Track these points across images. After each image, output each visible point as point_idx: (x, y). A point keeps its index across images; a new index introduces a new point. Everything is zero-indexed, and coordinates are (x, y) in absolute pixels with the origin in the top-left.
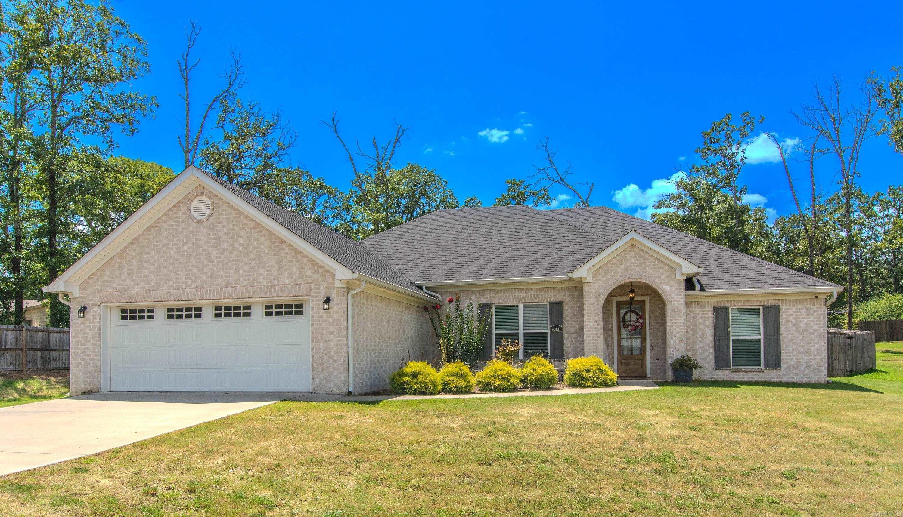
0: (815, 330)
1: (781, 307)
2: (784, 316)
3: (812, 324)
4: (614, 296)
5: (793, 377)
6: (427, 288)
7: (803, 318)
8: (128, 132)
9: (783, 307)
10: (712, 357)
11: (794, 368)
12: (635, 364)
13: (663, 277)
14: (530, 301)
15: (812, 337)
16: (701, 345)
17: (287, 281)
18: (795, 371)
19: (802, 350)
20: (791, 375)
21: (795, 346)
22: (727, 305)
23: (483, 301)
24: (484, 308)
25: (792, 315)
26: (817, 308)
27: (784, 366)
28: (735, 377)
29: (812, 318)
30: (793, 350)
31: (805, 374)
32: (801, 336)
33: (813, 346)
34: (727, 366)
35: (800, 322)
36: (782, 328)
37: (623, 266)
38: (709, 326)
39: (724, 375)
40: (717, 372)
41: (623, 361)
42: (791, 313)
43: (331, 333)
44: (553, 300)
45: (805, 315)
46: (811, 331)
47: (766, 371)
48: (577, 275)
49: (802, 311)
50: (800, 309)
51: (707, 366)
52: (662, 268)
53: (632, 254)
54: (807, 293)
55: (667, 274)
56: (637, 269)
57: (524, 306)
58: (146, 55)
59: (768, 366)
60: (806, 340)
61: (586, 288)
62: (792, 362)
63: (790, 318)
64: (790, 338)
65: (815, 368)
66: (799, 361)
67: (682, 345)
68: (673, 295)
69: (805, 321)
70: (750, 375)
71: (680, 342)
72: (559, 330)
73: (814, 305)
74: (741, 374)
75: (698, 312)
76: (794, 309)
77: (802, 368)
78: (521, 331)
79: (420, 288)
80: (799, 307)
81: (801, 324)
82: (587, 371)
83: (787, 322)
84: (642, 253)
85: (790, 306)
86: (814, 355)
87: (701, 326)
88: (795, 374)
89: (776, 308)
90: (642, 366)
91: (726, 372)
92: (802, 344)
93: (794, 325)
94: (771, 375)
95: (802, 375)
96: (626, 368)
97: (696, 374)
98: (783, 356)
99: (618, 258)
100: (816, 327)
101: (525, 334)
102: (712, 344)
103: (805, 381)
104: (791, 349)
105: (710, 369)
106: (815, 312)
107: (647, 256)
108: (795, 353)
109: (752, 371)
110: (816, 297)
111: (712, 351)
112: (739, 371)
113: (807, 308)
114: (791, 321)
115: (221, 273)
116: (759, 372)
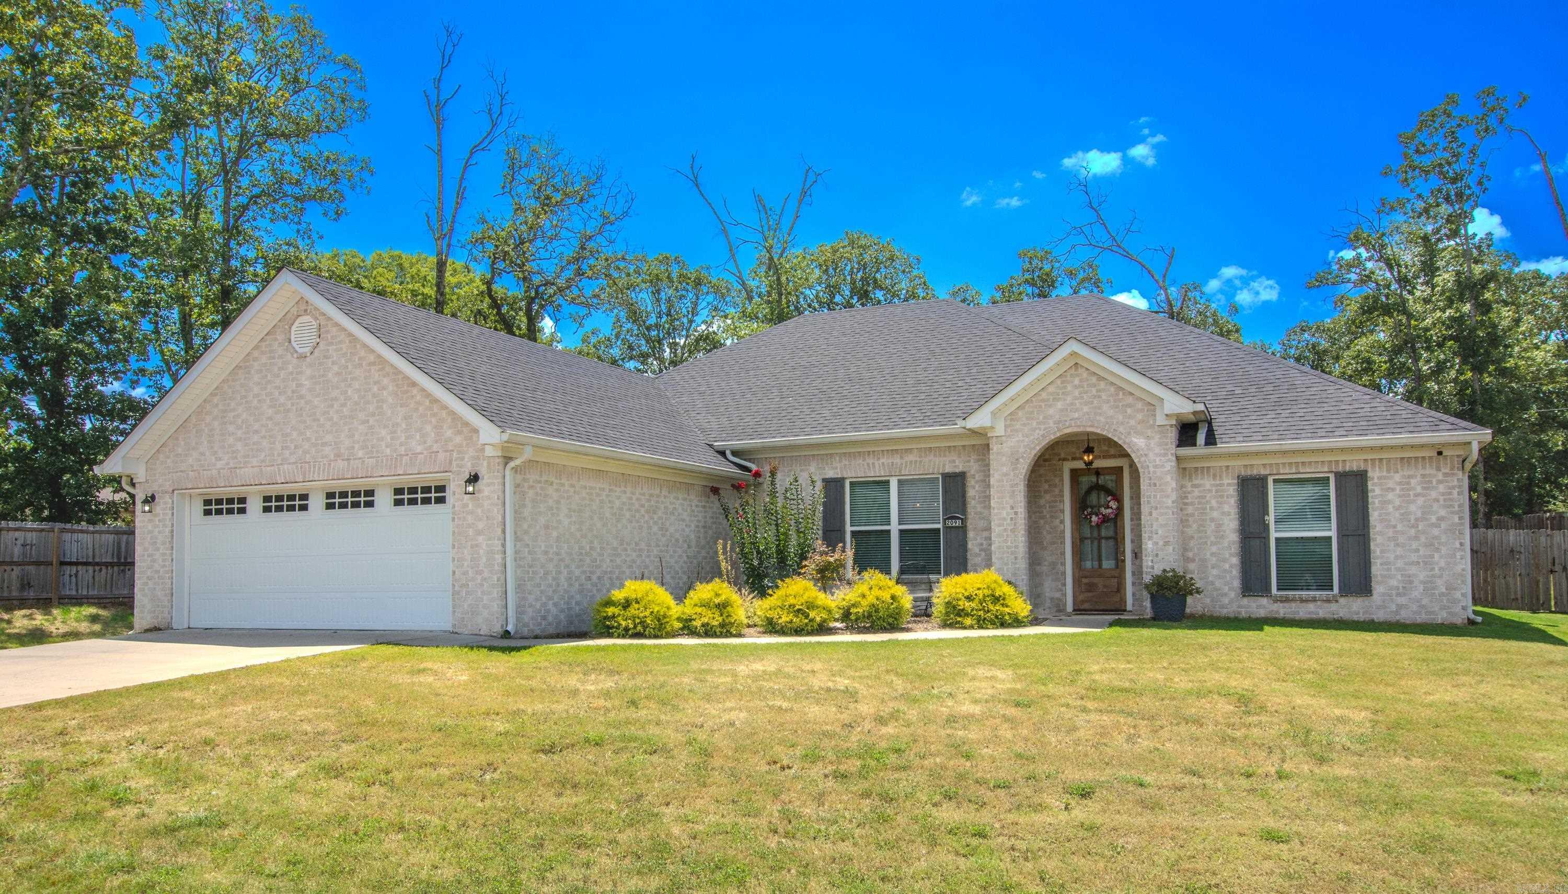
0: (1441, 519)
1: (1370, 474)
2: (1378, 491)
3: (1435, 506)
4: (1064, 460)
5: (1397, 612)
6: (734, 453)
7: (1416, 495)
8: (332, 214)
9: (1374, 475)
10: (1236, 572)
11: (1398, 595)
12: (1105, 586)
13: (1132, 422)
14: (910, 472)
15: (1436, 532)
16: (1214, 549)
17: (419, 449)
18: (1402, 600)
19: (1414, 557)
20: (1394, 608)
21: (1399, 551)
22: (1263, 472)
23: (831, 474)
24: (833, 486)
25: (1393, 490)
26: (1445, 475)
27: (1378, 589)
28: (1282, 610)
29: (1434, 494)
30: (1397, 557)
31: (1423, 607)
32: (1413, 532)
33: (1438, 550)
34: (1265, 590)
35: (1409, 502)
36: (1374, 516)
37: (1059, 405)
38: (1229, 514)
39: (1260, 606)
40: (1245, 601)
41: (1085, 581)
42: (1391, 484)
43: (479, 533)
44: (948, 469)
45: (1419, 489)
46: (1433, 519)
47: (1342, 601)
48: (974, 422)
49: (1413, 481)
50: (1410, 477)
51: (1226, 589)
52: (1129, 406)
53: (1077, 381)
54: (1422, 446)
55: (1140, 416)
56: (1086, 409)
57: (900, 482)
58: (362, 88)
59: (1347, 590)
60: (1423, 539)
61: (995, 448)
62: (1394, 583)
63: (1390, 496)
64: (1391, 534)
65: (1442, 594)
66: (1409, 581)
67: (1170, 549)
68: (1151, 455)
69: (1420, 501)
70: (1311, 607)
71: (1166, 543)
72: (958, 523)
73: (1438, 469)
74: (1293, 605)
75: (1208, 487)
76: (1397, 477)
77: (1415, 594)
78: (894, 527)
79: (722, 453)
80: (1406, 473)
81: (1413, 508)
82: (969, 598)
83: (1385, 503)
84: (1094, 380)
85: (1388, 471)
86: (1440, 569)
87: (1215, 514)
88: (1400, 607)
89: (1361, 477)
90: (1118, 591)
91: (1264, 601)
92: (1414, 547)
93: (1397, 509)
94: (1353, 607)
95: (1414, 607)
96: (1090, 594)
97: (1193, 604)
98: (1376, 570)
99: (1051, 389)
100: (1443, 513)
101: (901, 531)
102: (1235, 548)
103: (1422, 618)
104: (1392, 557)
105: (1232, 594)
106: (1440, 482)
107: (1102, 385)
108: (1400, 564)
109: (1314, 600)
110: (1440, 453)
111: (1235, 560)
112: (1287, 600)
113: (1423, 476)
114: (1389, 502)
115: (329, 438)
116: (1328, 601)
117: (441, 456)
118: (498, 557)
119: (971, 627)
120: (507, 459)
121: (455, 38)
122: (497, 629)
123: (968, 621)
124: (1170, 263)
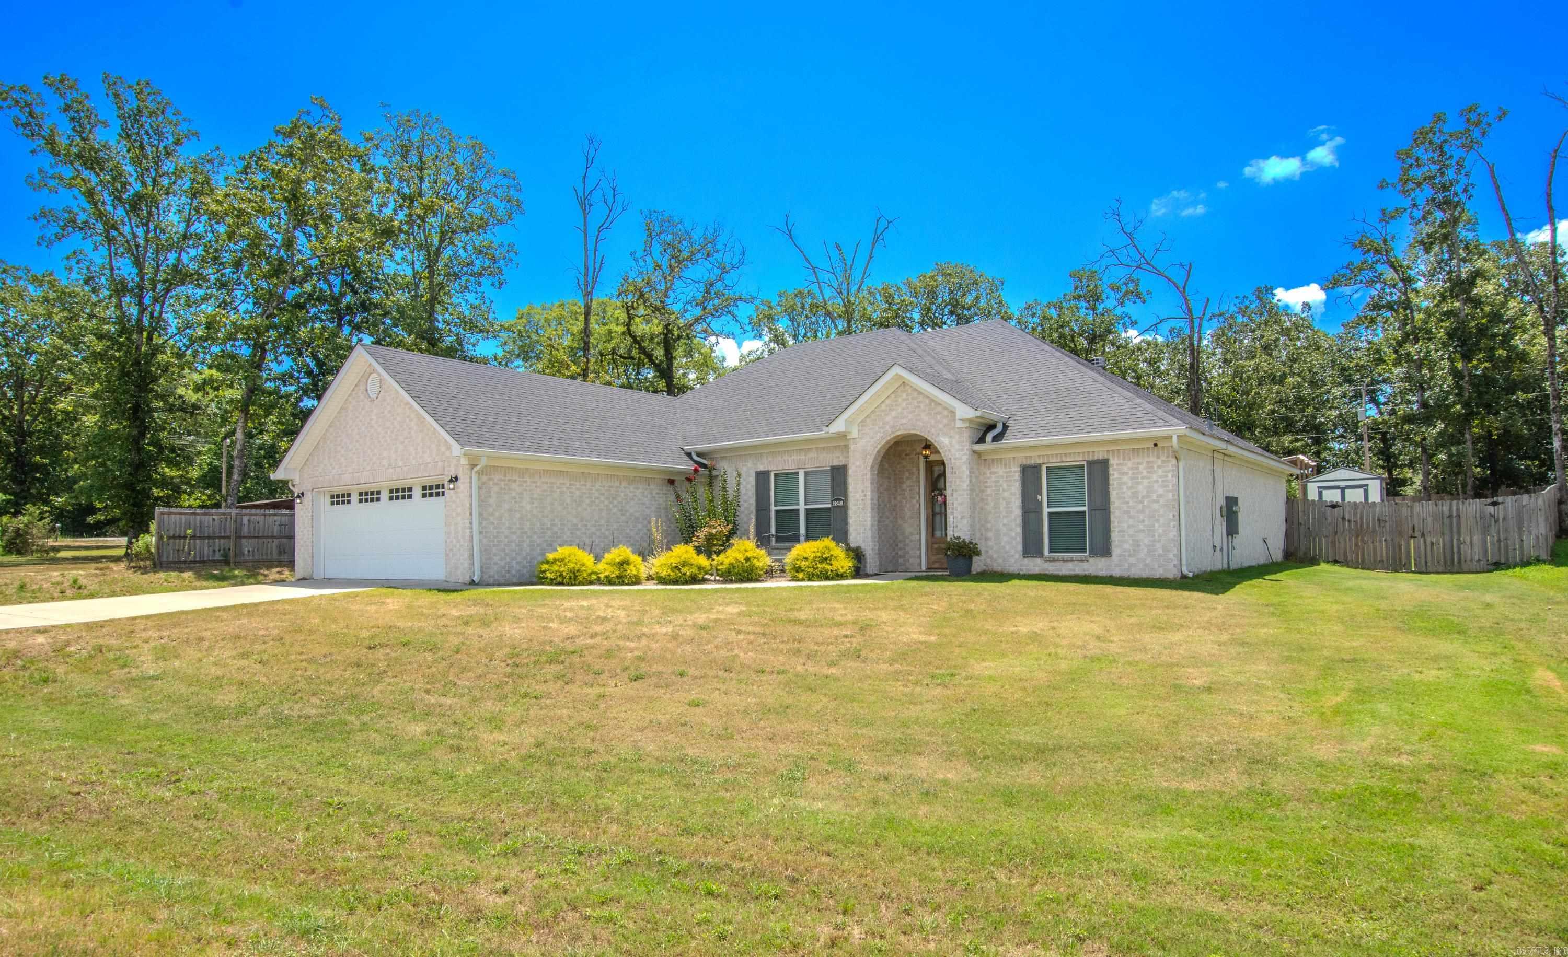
0: (1160, 496)
1: (1111, 462)
2: (1116, 476)
3: (1156, 486)
4: (919, 454)
5: (1129, 569)
6: (699, 455)
7: (1143, 478)
9: (1114, 462)
10: (1019, 539)
11: (1130, 556)
13: (941, 426)
14: (812, 466)
15: (1156, 506)
16: (1005, 521)
18: (1132, 560)
19: (1141, 527)
20: (1126, 566)
21: (1131, 522)
22: (1039, 461)
23: (761, 468)
24: (762, 477)
25: (1127, 474)
26: (1163, 461)
27: (1116, 551)
28: (1051, 568)
29: (1155, 477)
30: (1129, 527)
31: (1146, 565)
32: (1140, 506)
33: (1158, 521)
34: (1039, 553)
35: (1138, 483)
36: (1114, 495)
37: (893, 414)
38: (1015, 494)
39: (1035, 565)
40: (1026, 561)
42: (1125, 469)
44: (836, 463)
45: (1145, 473)
46: (1154, 497)
47: (1091, 560)
48: (838, 426)
49: (1141, 467)
50: (1139, 464)
51: (1013, 552)
52: (939, 413)
53: (904, 395)
54: (1139, 440)
55: (945, 421)
56: (910, 416)
57: (806, 473)
59: (1094, 553)
60: (1147, 511)
61: (852, 447)
62: (1126, 546)
63: (1125, 478)
64: (1125, 508)
65: (1160, 555)
66: (1137, 544)
67: (965, 521)
68: (953, 451)
69: (1146, 482)
70: (1070, 565)
71: (963, 517)
72: (841, 503)
73: (1158, 457)
74: (1058, 564)
75: (1001, 473)
76: (1130, 464)
77: (1142, 555)
78: (802, 507)
79: (689, 455)
80: (1137, 460)
81: (1140, 487)
82: (807, 559)
83: (1120, 484)
84: (915, 394)
85: (1124, 459)
86: (1159, 535)
87: (1006, 494)
88: (1131, 565)
89: (1104, 465)
91: (1039, 561)
92: (1141, 517)
93: (1131, 488)
94: (1097, 566)
95: (1141, 566)
96: (940, 556)
97: (978, 565)
98: (1115, 536)
99: (888, 402)
100: (1161, 491)
101: (807, 510)
102: (1019, 521)
103: (1145, 574)
104: (1125, 525)
105: (1017, 556)
106: (1159, 467)
107: (921, 398)
108: (1131, 532)
109: (1072, 560)
110: (1156, 445)
111: (1019, 530)
112: (1053, 560)
113: (1148, 463)
114: (1125, 483)
115: (385, 454)
116: (1082, 561)
117: (440, 464)
118: (468, 531)
119: (803, 580)
120: (474, 466)
121: (596, 144)
122: (467, 579)
123: (801, 575)
124: (1188, 276)
